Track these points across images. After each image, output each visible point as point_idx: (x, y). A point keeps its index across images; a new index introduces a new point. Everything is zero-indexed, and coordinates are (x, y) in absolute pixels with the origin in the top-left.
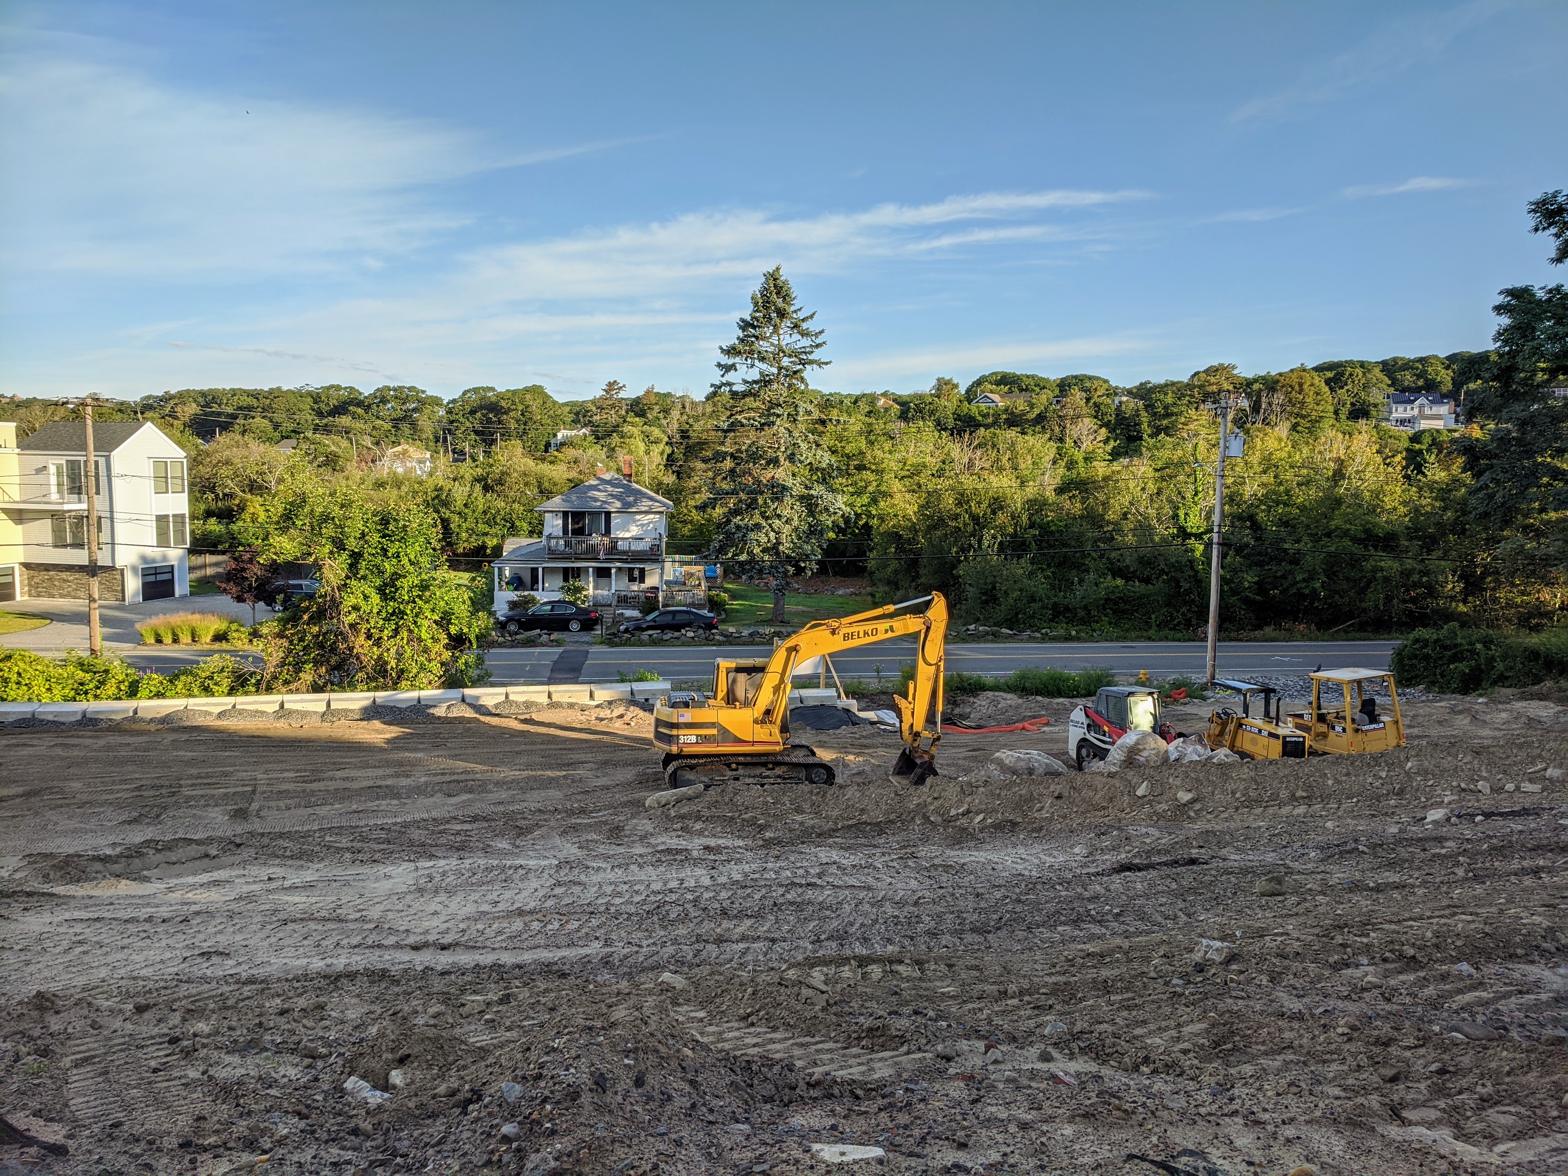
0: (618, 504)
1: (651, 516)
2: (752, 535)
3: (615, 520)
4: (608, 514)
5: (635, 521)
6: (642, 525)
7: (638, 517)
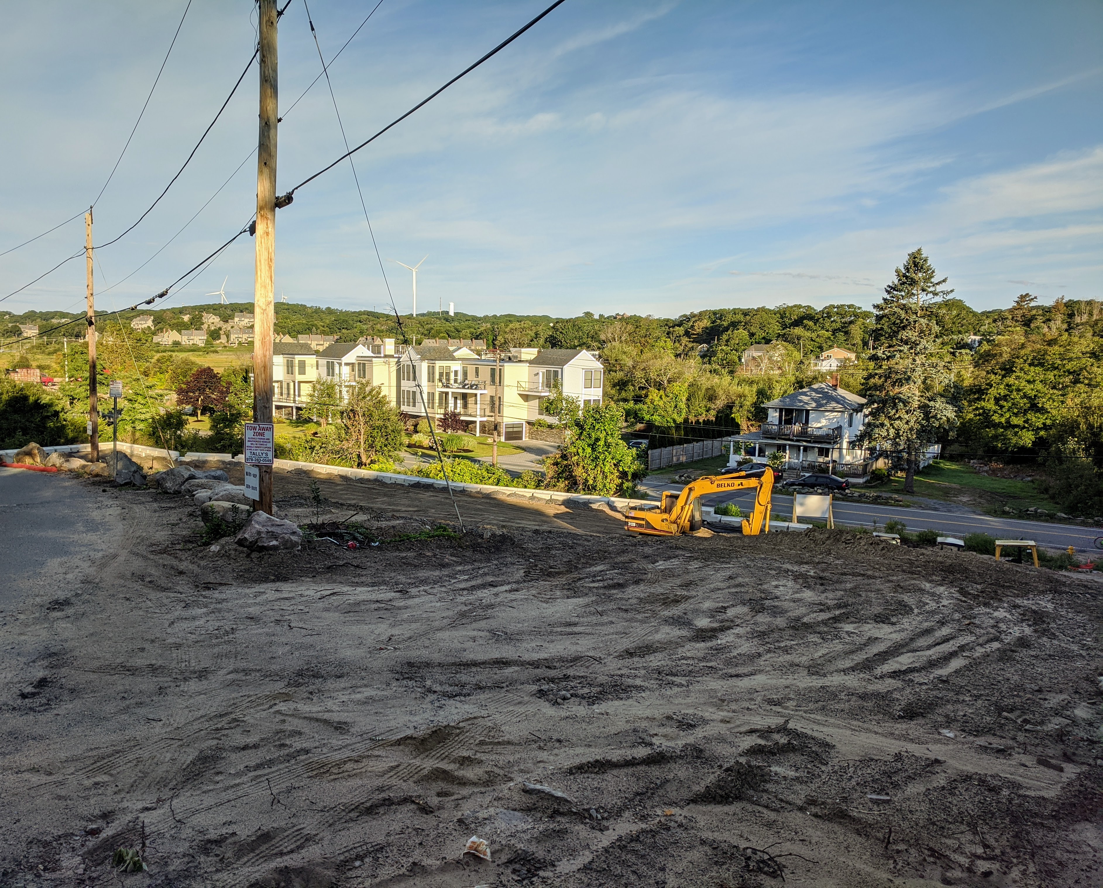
0: (814, 405)
1: (836, 414)
2: (876, 430)
3: (812, 415)
4: (808, 411)
5: (824, 416)
6: (829, 419)
7: (827, 414)
